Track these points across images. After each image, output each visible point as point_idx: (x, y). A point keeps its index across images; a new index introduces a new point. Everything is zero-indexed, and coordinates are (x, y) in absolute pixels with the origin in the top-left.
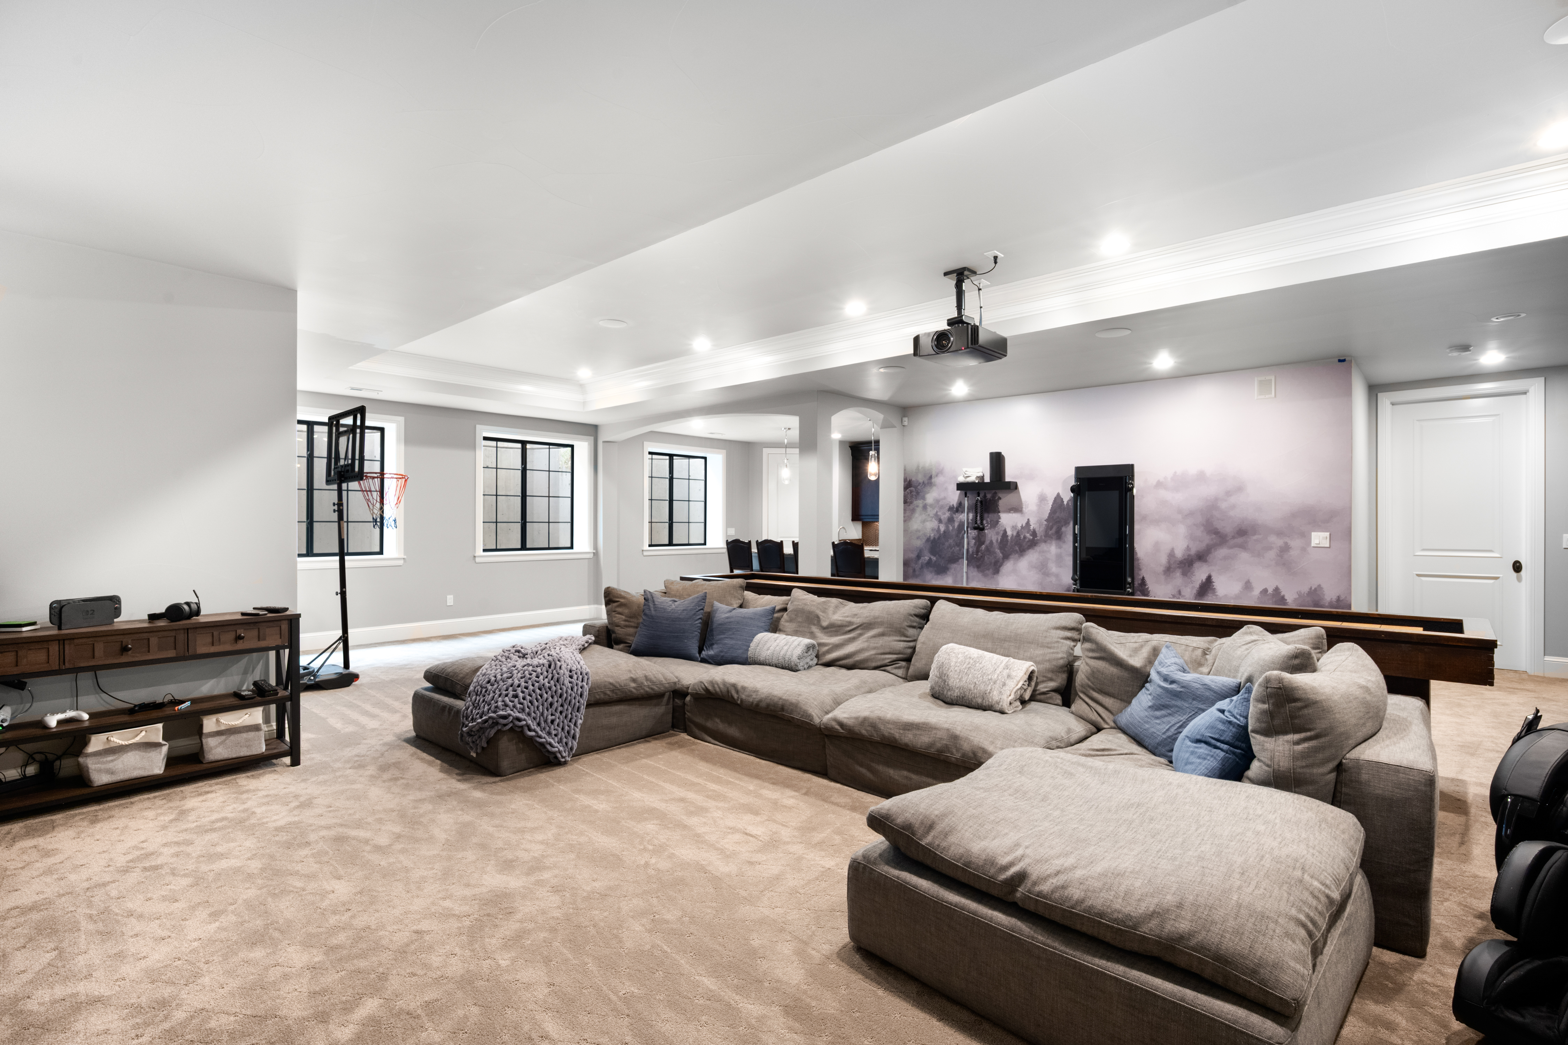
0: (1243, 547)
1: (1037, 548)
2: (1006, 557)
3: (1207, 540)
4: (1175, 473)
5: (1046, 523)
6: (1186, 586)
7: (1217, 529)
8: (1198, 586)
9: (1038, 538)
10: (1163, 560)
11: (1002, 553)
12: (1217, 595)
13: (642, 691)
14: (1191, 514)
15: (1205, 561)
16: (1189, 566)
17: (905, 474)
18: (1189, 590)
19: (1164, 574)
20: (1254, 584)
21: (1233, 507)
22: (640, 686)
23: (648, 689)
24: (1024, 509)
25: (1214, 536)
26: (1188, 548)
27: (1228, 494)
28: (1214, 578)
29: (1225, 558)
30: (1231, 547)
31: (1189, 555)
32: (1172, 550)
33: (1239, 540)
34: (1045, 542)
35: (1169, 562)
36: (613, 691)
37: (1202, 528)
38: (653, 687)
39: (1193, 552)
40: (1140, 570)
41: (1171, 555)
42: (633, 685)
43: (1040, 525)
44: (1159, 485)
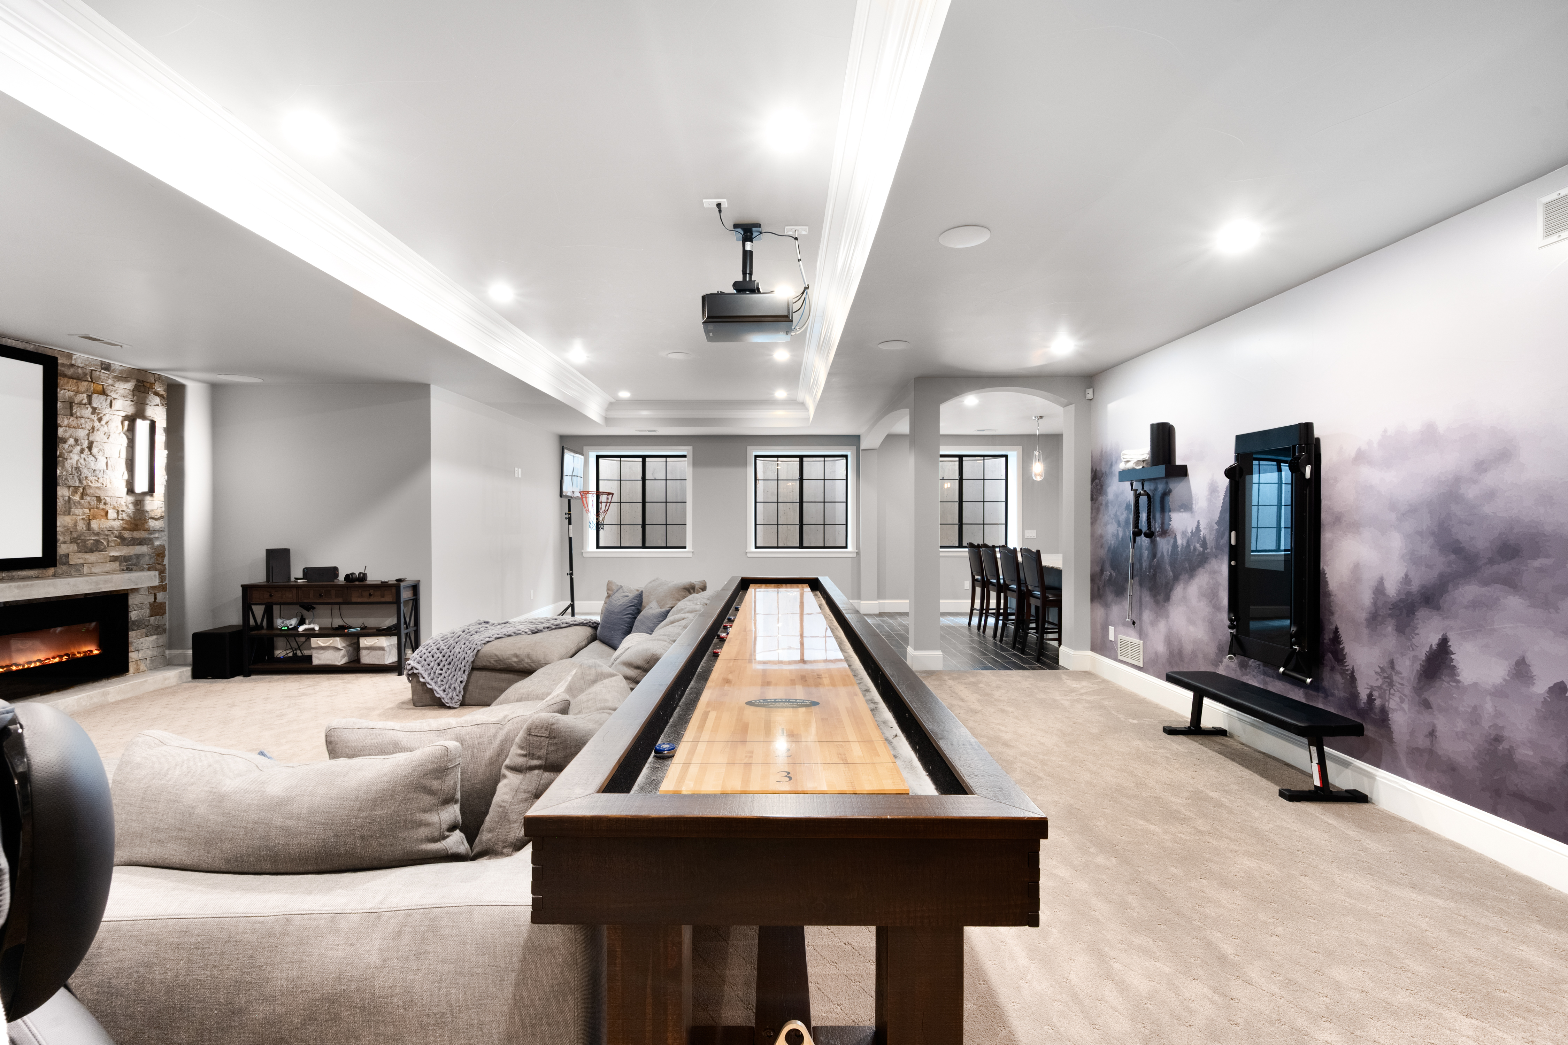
0: (1511, 583)
1: (1208, 567)
2: (1176, 578)
3: (1440, 564)
4: (1385, 431)
5: (1216, 527)
6: (1402, 655)
7: (1458, 541)
8: (1423, 657)
9: (1209, 550)
10: (1366, 598)
11: (1172, 571)
12: (1458, 682)
13: (522, 666)
14: (1412, 511)
15: (1437, 608)
16: (1408, 616)
17: (1092, 462)
18: (1408, 663)
19: (1368, 626)
20: (1536, 668)
21: (1491, 495)
22: (521, 661)
23: (527, 666)
24: (1194, 506)
25: (1453, 557)
26: (1407, 580)
27: (1481, 467)
28: (1454, 645)
29: (1475, 605)
30: (1486, 583)
31: (1408, 593)
32: (1381, 581)
33: (1503, 568)
34: (1216, 557)
35: (1375, 604)
36: (496, 661)
37: (1431, 540)
38: (531, 664)
39: (1415, 587)
40: (1332, 614)
41: (1379, 590)
42: (515, 659)
43: (1211, 530)
44: (1361, 457)
